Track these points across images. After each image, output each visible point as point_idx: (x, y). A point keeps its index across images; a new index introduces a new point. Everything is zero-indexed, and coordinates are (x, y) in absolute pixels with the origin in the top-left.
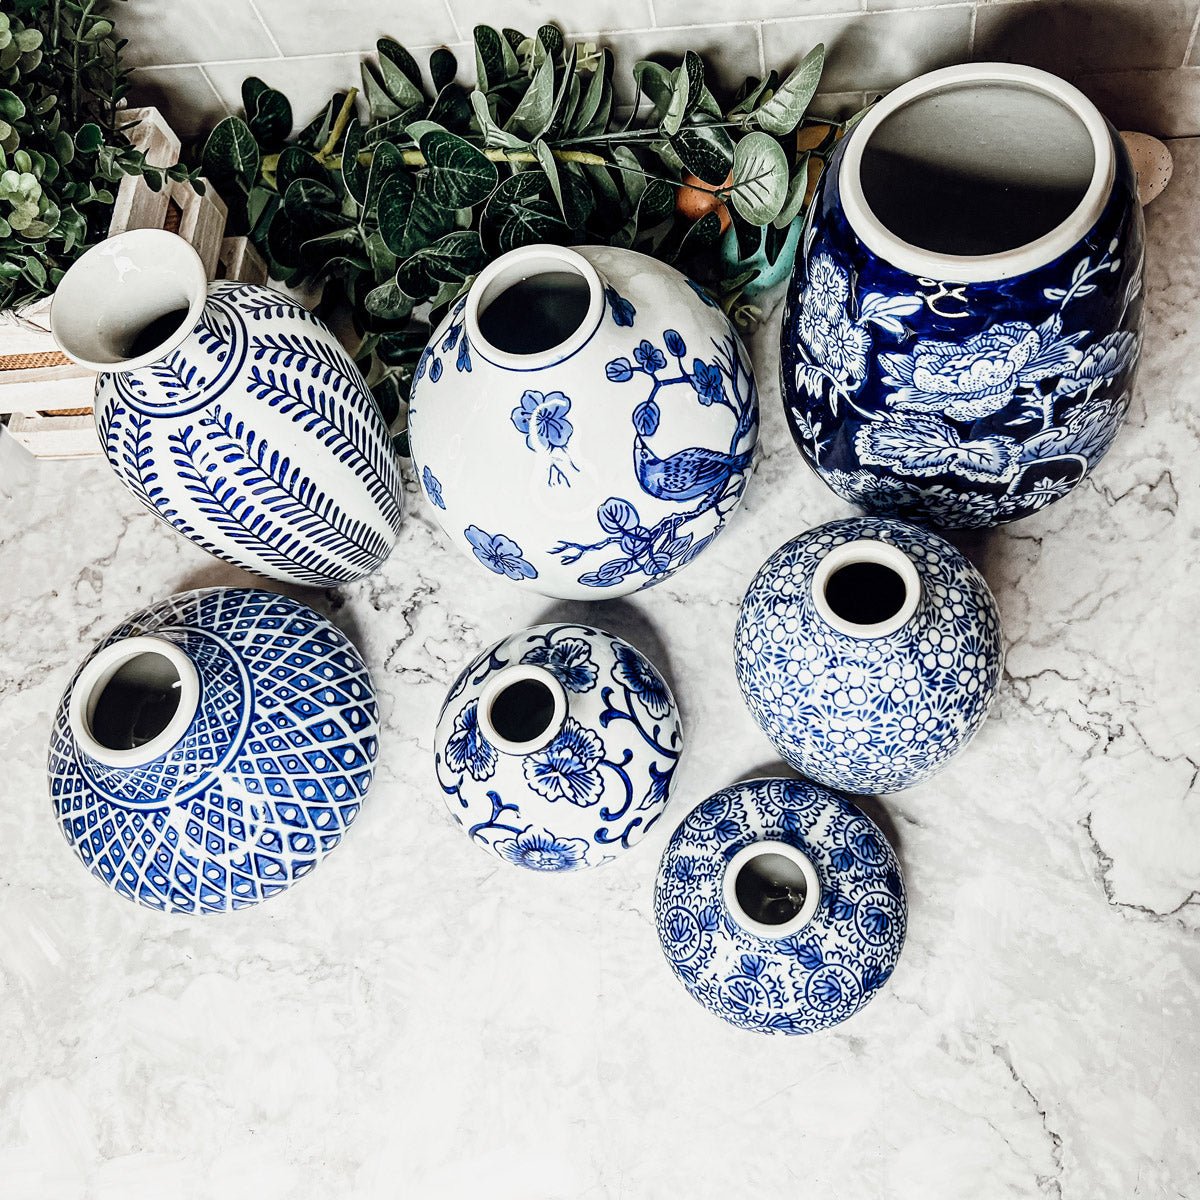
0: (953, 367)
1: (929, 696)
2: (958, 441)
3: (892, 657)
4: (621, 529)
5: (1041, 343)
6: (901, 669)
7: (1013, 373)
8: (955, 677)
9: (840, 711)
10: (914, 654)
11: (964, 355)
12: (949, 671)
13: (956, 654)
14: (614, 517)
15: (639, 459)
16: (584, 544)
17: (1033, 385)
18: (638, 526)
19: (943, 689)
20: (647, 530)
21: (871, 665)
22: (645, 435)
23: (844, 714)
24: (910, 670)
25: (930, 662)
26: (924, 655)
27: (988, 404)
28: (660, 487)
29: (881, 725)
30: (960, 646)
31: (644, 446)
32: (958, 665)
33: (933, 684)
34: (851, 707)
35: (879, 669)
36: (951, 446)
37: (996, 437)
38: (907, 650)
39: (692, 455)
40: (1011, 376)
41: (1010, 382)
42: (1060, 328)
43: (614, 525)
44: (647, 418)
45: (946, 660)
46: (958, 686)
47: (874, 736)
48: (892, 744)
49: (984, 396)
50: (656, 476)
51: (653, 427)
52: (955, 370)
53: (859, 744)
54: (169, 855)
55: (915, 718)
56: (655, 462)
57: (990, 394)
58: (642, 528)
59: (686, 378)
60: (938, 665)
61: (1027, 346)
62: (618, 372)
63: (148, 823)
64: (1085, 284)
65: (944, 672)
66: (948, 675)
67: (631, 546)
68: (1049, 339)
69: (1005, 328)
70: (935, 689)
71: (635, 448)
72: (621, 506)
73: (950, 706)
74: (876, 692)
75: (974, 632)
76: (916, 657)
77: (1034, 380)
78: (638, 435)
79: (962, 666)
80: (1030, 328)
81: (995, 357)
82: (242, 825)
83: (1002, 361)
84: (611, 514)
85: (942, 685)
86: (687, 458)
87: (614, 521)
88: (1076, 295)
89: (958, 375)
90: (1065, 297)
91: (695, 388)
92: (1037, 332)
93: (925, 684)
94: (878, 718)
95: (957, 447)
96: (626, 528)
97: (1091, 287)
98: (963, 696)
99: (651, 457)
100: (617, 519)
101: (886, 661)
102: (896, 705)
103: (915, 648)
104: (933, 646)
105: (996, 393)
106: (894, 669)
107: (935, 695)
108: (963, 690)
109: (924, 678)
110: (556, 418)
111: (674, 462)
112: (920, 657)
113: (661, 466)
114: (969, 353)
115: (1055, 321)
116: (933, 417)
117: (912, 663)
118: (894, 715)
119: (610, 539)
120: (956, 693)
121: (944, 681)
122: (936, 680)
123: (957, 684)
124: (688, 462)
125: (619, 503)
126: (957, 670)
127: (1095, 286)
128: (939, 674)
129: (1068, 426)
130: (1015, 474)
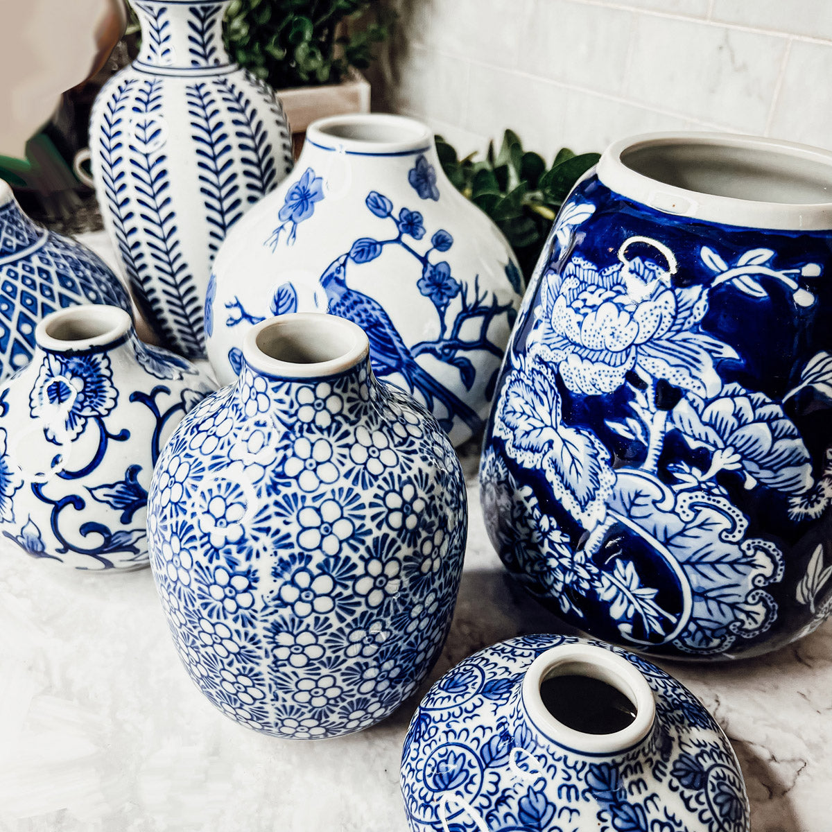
0: (585, 300)
1: (259, 496)
2: (559, 419)
3: (264, 425)
5: (675, 318)
6: (263, 446)
7: (632, 344)
8: (300, 505)
10: (286, 442)
11: (598, 287)
12: (300, 494)
13: (323, 488)
15: (332, 270)
16: (248, 311)
17: (649, 381)
19: (277, 504)
22: (353, 259)
24: (268, 455)
25: (292, 467)
26: (294, 455)
27: (596, 377)
30: (336, 487)
31: (344, 265)
32: (315, 499)
33: (273, 488)
36: (552, 426)
37: (592, 437)
39: (374, 309)
40: (630, 346)
41: (627, 356)
42: (703, 314)
44: (366, 250)
45: (308, 481)
46: (292, 518)
49: (597, 361)
51: (364, 258)
52: (585, 306)
55: (227, 507)
56: (341, 283)
57: (603, 361)
59: (424, 260)
60: (297, 478)
61: (657, 312)
62: (377, 204)
64: (752, 276)
65: (294, 488)
66: (295, 495)
68: (685, 318)
69: (646, 268)
70: (269, 494)
71: (337, 260)
72: (290, 295)
73: (267, 530)
74: (225, 451)
75: (367, 496)
76: (286, 447)
77: (652, 371)
78: (348, 254)
79: (317, 504)
80: (669, 285)
81: (623, 305)
83: (628, 316)
85: (279, 498)
86: (368, 307)
88: (735, 281)
89: (585, 315)
90: (722, 272)
91: (424, 272)
92: (676, 298)
93: (267, 481)
95: (556, 430)
97: (760, 292)
98: (288, 536)
99: (341, 276)
100: (281, 303)
101: (257, 424)
103: (292, 437)
104: (311, 457)
105: (609, 364)
107: (264, 501)
108: (294, 529)
109: (273, 475)
110: (310, 200)
111: (355, 297)
112: (289, 452)
113: (342, 290)
114: (603, 287)
115: (700, 298)
116: (550, 371)
117: (277, 450)
120: (286, 523)
121: (285, 496)
122: (280, 487)
123: (295, 514)
124: (366, 311)
125: (290, 291)
126: (309, 502)
127: (764, 294)
128: (288, 485)
129: (676, 494)
130: (599, 523)
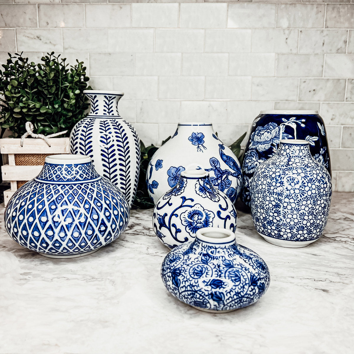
4: (215, 166)
9: (295, 168)
14: (214, 162)
15: (221, 152)
18: (219, 168)
20: (222, 170)
21: (301, 157)
23: (296, 168)
28: (225, 160)
29: (307, 171)
31: (221, 150)
34: (297, 167)
35: (303, 158)
38: (309, 156)
43: (214, 165)
47: (306, 174)
48: (311, 178)
50: (225, 158)
51: (223, 149)
53: (302, 177)
54: (62, 197)
56: (224, 155)
58: (220, 169)
63: (59, 188)
67: (217, 173)
72: (216, 160)
74: (304, 164)
78: (220, 148)
82: (92, 196)
84: (213, 161)
86: (232, 159)
87: (214, 163)
94: (306, 169)
96: (217, 167)
99: (223, 153)
102: (310, 167)
106: (307, 159)
110: (200, 139)
111: (229, 158)
118: (310, 169)
119: (212, 168)
